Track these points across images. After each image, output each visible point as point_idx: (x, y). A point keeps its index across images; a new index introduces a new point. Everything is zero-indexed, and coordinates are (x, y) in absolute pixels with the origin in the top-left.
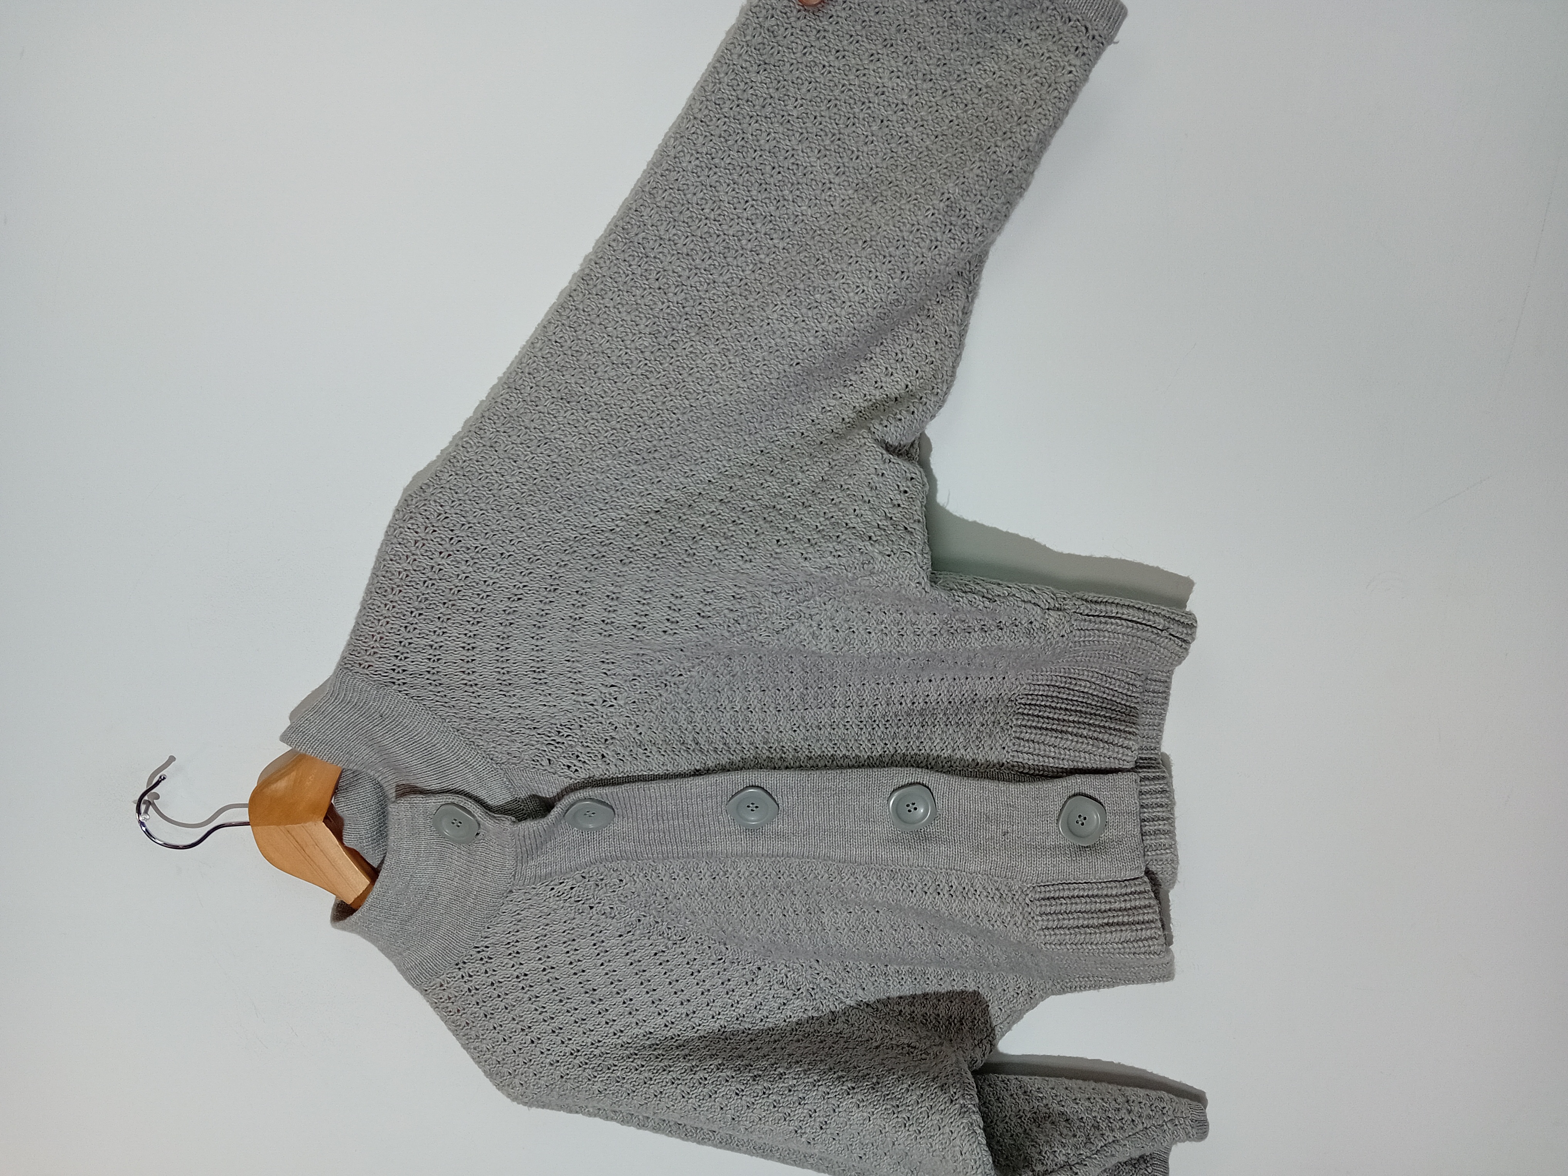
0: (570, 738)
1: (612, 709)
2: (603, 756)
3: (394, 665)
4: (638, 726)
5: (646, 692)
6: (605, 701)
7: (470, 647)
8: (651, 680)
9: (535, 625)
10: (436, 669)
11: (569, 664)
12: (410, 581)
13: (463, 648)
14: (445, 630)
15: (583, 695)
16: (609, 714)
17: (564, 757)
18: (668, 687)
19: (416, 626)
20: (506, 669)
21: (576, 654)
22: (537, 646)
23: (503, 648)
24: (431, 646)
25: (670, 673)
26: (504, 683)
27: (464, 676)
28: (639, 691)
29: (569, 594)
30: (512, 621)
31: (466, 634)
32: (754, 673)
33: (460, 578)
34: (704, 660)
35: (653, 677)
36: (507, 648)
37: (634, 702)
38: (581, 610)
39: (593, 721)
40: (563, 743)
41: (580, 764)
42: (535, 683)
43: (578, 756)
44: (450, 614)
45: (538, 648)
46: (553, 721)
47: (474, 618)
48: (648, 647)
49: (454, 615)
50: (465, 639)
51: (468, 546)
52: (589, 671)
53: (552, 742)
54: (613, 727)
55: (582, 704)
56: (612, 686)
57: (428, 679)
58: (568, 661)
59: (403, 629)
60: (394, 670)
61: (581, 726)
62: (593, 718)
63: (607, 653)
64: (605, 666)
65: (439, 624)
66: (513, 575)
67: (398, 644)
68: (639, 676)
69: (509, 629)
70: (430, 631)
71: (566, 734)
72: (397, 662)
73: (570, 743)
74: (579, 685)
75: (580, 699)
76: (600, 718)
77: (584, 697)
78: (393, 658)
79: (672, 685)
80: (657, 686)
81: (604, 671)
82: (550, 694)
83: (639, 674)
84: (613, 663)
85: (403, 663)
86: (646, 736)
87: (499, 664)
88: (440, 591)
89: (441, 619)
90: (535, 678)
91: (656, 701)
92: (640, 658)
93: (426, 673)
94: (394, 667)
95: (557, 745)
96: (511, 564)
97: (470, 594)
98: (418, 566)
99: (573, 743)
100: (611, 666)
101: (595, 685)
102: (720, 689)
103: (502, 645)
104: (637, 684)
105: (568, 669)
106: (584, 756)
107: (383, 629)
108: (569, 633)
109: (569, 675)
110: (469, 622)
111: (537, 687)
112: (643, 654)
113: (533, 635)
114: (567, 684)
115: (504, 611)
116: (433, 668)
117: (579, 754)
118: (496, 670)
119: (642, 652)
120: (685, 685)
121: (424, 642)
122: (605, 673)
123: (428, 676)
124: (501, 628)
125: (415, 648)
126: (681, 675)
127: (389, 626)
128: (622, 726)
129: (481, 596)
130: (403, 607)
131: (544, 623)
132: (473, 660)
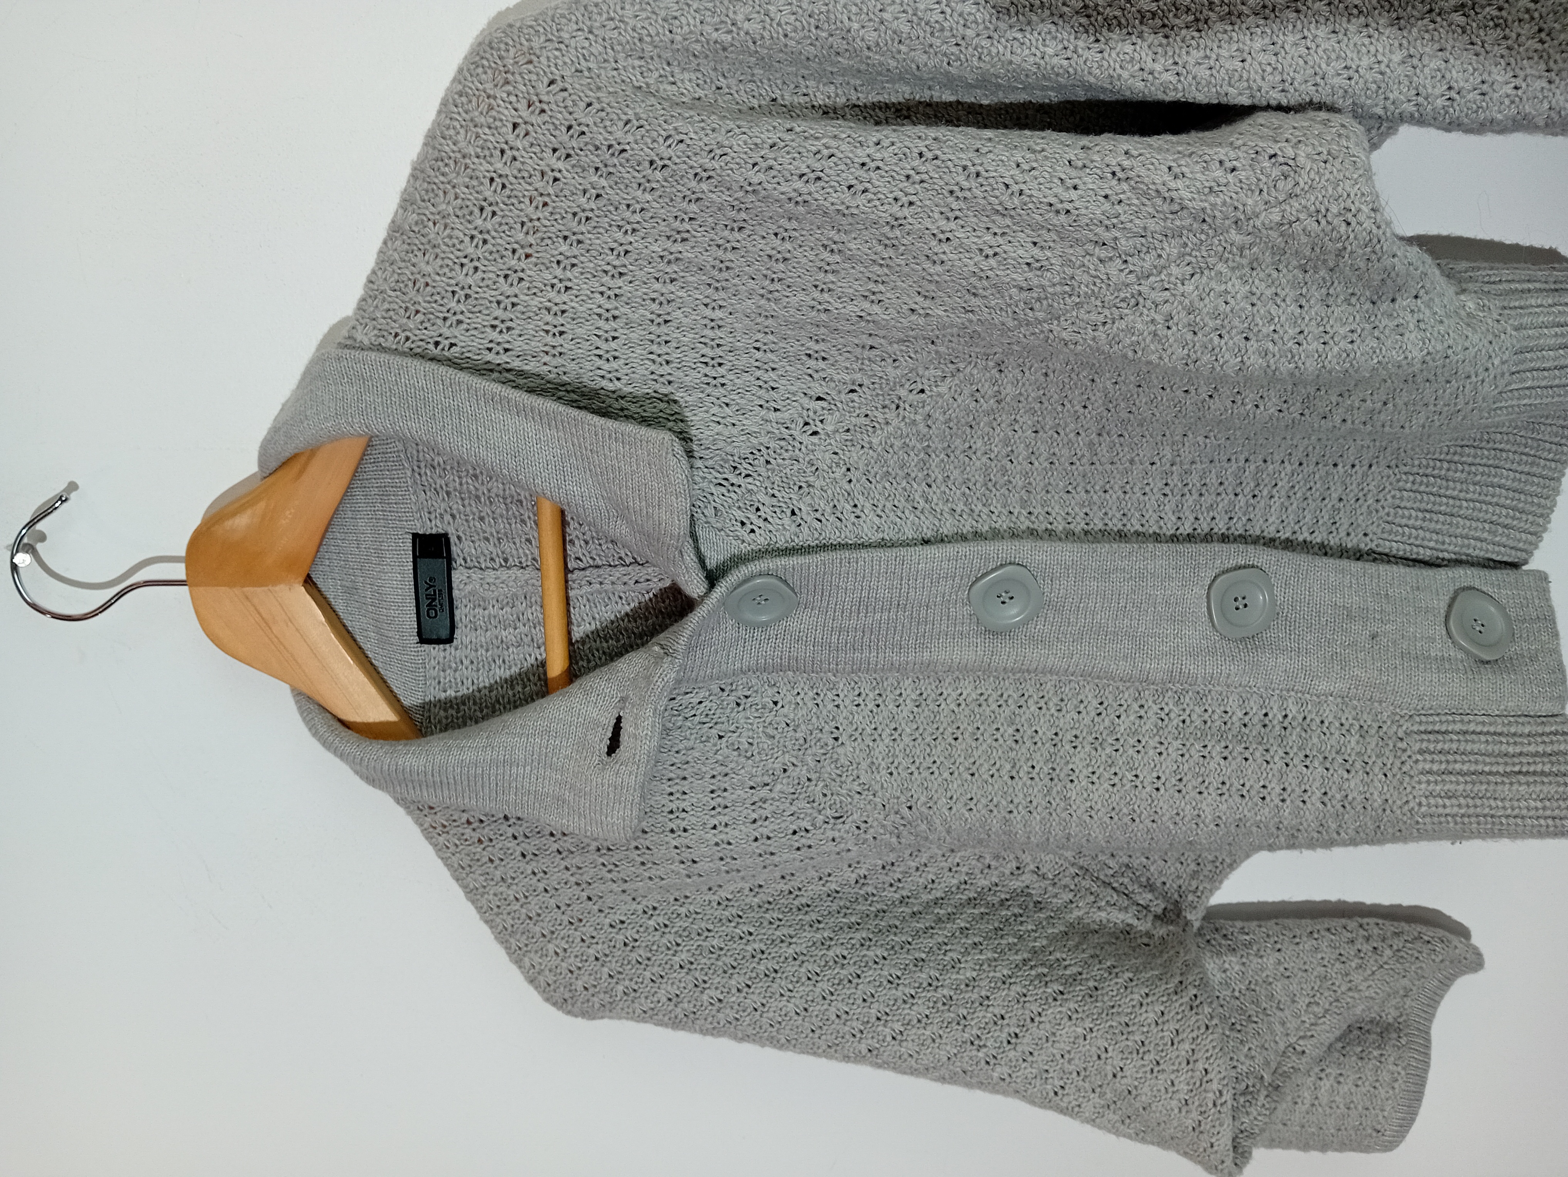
0: (750, 480)
1: (815, 439)
2: (793, 513)
3: (491, 341)
4: (848, 470)
5: (867, 416)
6: (807, 424)
7: (609, 315)
8: (878, 395)
9: (709, 285)
10: (559, 349)
11: (758, 355)
12: (509, 197)
13: (600, 315)
14: (569, 284)
15: (776, 410)
16: (810, 447)
17: (739, 508)
18: (901, 410)
19: (521, 275)
20: (666, 357)
21: (770, 337)
22: (712, 320)
23: (660, 320)
24: (549, 310)
25: (907, 386)
26: (662, 380)
27: (600, 363)
28: (858, 411)
29: (764, 238)
30: (674, 276)
31: (602, 293)
32: (1030, 399)
33: (588, 195)
34: (962, 366)
35: (881, 389)
36: (666, 322)
37: (848, 430)
38: (781, 266)
39: (786, 455)
40: (740, 486)
41: (761, 523)
42: (708, 384)
43: (758, 509)
44: (575, 257)
45: (713, 324)
46: (729, 449)
47: (615, 267)
48: (882, 333)
49: (582, 258)
50: (601, 300)
51: (597, 143)
52: (788, 368)
53: (723, 482)
54: (814, 468)
55: (774, 424)
56: (819, 399)
57: (545, 364)
58: (758, 349)
59: (501, 280)
60: (490, 350)
61: (768, 462)
62: (787, 450)
63: (817, 341)
64: (812, 363)
65: (559, 272)
66: (672, 200)
67: (495, 305)
68: (860, 385)
69: (671, 287)
70: (545, 285)
71: (744, 472)
72: (494, 335)
73: (750, 487)
74: (771, 392)
75: (772, 415)
76: (797, 451)
77: (778, 413)
78: (489, 330)
79: (907, 407)
80: (884, 407)
81: (810, 372)
82: (727, 405)
83: (860, 381)
84: (824, 359)
85: (506, 337)
86: (858, 485)
87: (654, 348)
88: (558, 216)
89: (562, 266)
90: (706, 375)
91: (879, 432)
92: (867, 353)
93: (542, 354)
94: (490, 345)
95: (730, 488)
96: (666, 181)
97: (606, 225)
98: (520, 171)
99: (755, 488)
100: (822, 364)
101: (794, 394)
102: (973, 423)
103: (659, 315)
104: (856, 399)
105: (757, 364)
106: (767, 510)
107: (470, 281)
108: (763, 302)
109: (759, 373)
110: (606, 272)
111: (709, 390)
112: (872, 347)
113: (707, 301)
114: (755, 389)
115: (662, 257)
116: (554, 347)
117: (761, 507)
118: (651, 356)
119: (870, 342)
120: (927, 408)
121: (535, 302)
122: (811, 376)
123: (547, 359)
124: (657, 286)
125: (523, 313)
126: (922, 391)
127: (479, 274)
128: (826, 468)
129: (623, 230)
130: (499, 241)
131: (724, 284)
132: (614, 338)
